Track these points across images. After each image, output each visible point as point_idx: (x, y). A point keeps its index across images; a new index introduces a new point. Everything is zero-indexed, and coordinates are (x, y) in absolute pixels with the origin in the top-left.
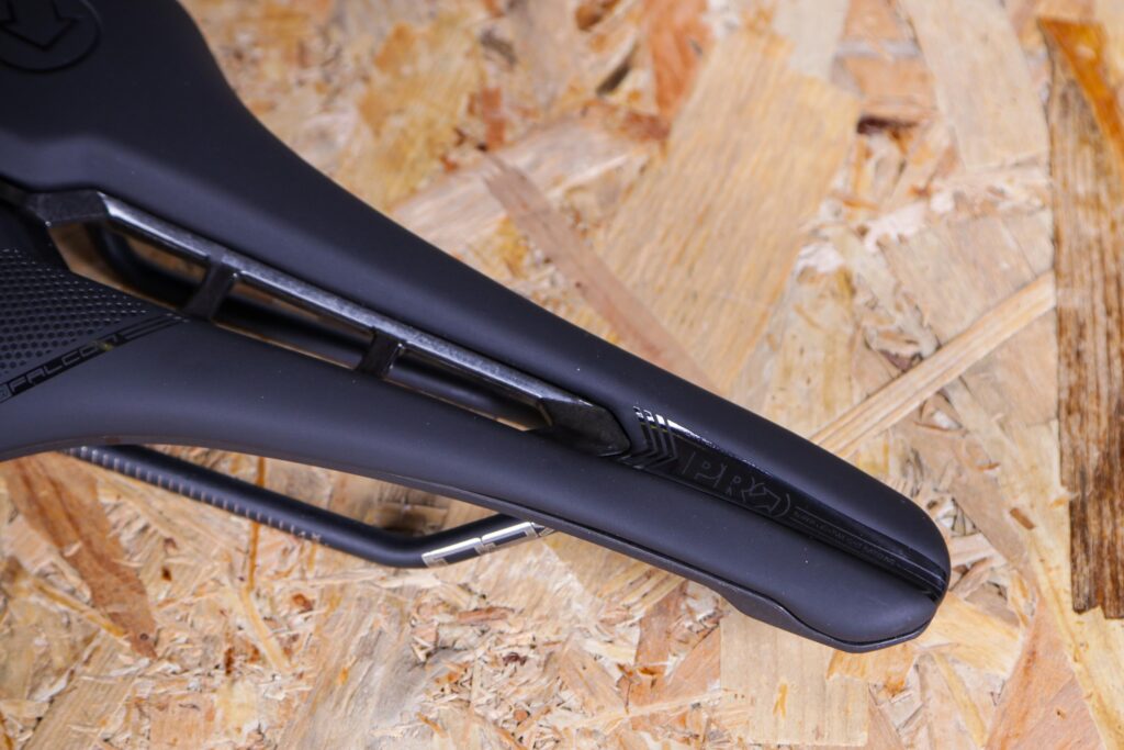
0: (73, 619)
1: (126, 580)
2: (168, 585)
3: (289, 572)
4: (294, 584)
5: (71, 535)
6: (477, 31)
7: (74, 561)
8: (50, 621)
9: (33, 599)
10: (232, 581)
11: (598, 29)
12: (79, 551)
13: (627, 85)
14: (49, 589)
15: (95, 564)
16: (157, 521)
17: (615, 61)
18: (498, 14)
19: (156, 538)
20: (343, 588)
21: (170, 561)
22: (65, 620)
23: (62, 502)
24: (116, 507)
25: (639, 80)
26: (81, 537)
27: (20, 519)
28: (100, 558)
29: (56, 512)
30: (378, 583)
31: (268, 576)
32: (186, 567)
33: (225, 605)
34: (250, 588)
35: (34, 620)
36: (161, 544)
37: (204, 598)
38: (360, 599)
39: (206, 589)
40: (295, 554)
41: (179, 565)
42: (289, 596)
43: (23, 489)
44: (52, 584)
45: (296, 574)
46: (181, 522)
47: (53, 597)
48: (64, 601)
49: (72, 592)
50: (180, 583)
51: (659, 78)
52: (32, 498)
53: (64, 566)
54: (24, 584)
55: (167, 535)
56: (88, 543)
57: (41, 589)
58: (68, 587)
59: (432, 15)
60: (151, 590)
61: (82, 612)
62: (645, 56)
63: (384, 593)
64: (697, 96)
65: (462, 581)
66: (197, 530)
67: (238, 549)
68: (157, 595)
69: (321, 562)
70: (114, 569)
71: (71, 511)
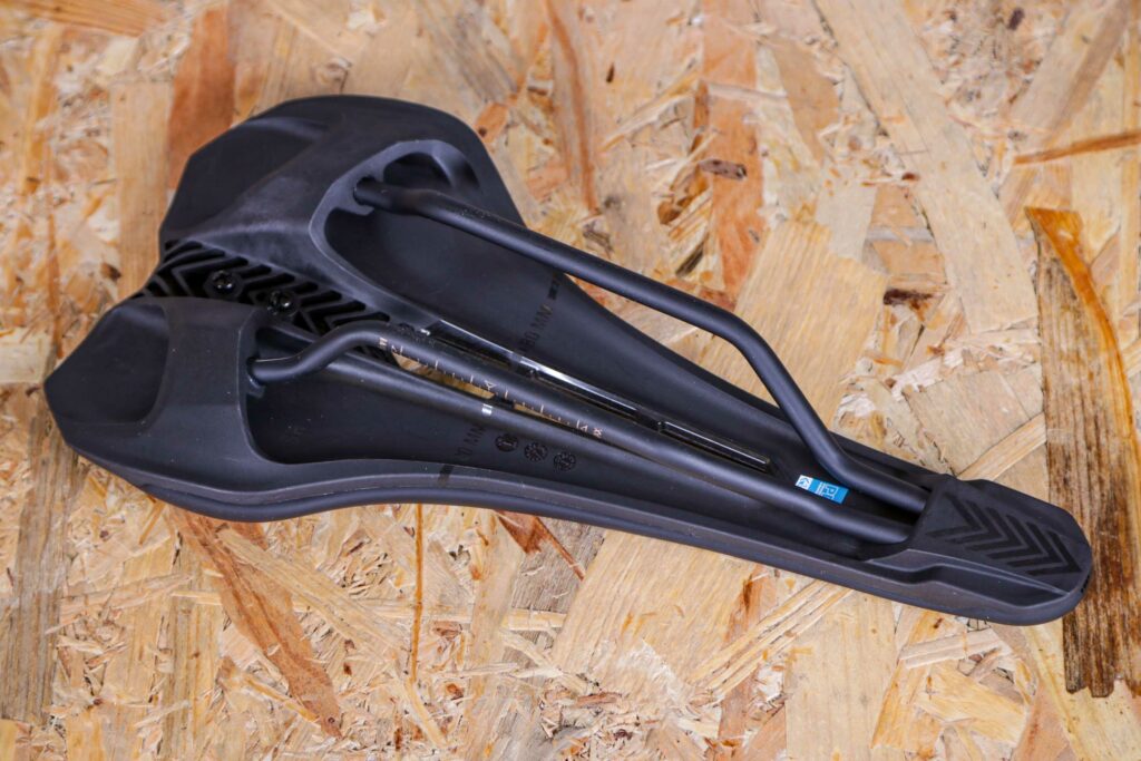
0: (276, 707)
1: (316, 674)
2: (350, 678)
3: (443, 666)
4: (447, 676)
5: (273, 639)
6: (580, 226)
7: (275, 660)
8: (257, 709)
9: (244, 691)
10: (398, 674)
11: (676, 222)
12: (279, 650)
13: (701, 267)
14: (256, 683)
15: (292, 662)
16: (338, 627)
17: (691, 248)
18: (598, 212)
19: (338, 640)
20: (485, 679)
21: (349, 658)
22: (270, 707)
23: (264, 612)
24: (307, 615)
25: (710, 262)
26: (280, 640)
27: (232, 626)
28: (295, 657)
29: (260, 621)
30: (514, 675)
31: (427, 670)
32: (363, 663)
33: (394, 693)
34: (412, 681)
35: (245, 708)
36: (343, 644)
37: (377, 688)
38: (499, 688)
39: (378, 681)
40: (448, 651)
41: (358, 661)
42: (443, 686)
43: (234, 601)
44: (258, 678)
45: (448, 668)
46: (357, 627)
47: (260, 689)
48: (269, 693)
49: (274, 685)
50: (358, 677)
51: (725, 261)
52: (241, 610)
53: (267, 664)
54: (237, 678)
55: (348, 638)
56: (286, 645)
57: (250, 682)
58: (271, 680)
59: (544, 213)
60: (335, 682)
61: (283, 701)
62: (713, 244)
63: (519, 681)
64: (755, 276)
65: (579, 672)
66: (371, 633)
67: (402, 649)
68: (341, 686)
69: (467, 658)
70: (306, 665)
71: (272, 619)
